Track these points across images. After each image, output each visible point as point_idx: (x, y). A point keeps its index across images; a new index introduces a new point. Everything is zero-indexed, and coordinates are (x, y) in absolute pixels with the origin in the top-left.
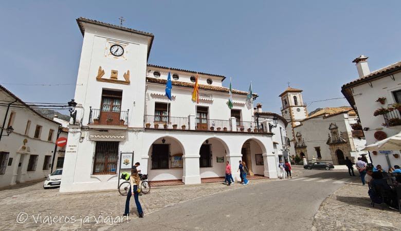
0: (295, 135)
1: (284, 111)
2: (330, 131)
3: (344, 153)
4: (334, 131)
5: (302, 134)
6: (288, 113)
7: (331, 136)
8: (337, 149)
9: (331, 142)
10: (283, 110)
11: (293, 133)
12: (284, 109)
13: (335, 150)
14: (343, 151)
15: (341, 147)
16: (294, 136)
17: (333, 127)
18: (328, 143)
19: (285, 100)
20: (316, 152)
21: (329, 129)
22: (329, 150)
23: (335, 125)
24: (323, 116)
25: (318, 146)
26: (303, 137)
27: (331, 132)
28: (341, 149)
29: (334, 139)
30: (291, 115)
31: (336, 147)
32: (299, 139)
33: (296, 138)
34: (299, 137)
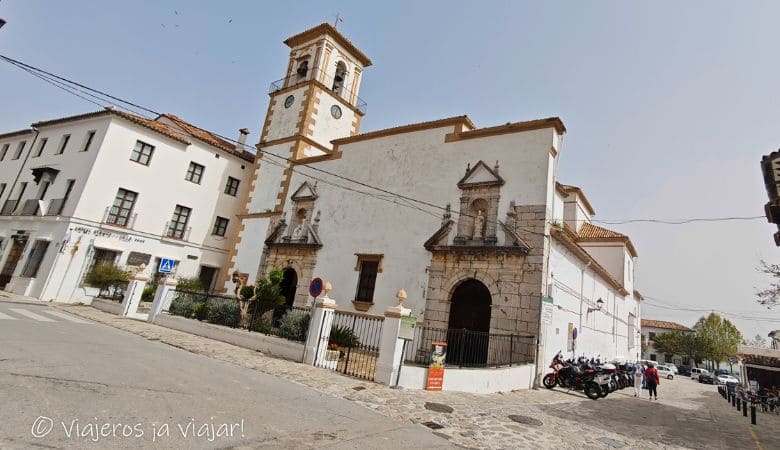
0: (291, 193)
1: (281, 99)
2: (459, 194)
3: (496, 300)
4: (475, 195)
5: (321, 191)
6: (297, 106)
7: (455, 217)
8: (463, 276)
9: (449, 240)
10: (278, 92)
11: (285, 184)
12: (285, 89)
13: (455, 280)
14: (493, 290)
15: (485, 271)
16: (282, 196)
17: (482, 176)
18: (430, 245)
19: (304, 60)
20: (355, 277)
21: (462, 185)
22: (425, 279)
23: (494, 173)
24: (451, 129)
25: (376, 251)
26: (318, 205)
27: (462, 200)
28: (487, 282)
29: (466, 233)
30: (303, 115)
31: (462, 265)
32: (301, 214)
33: (289, 208)
34: (304, 203)
